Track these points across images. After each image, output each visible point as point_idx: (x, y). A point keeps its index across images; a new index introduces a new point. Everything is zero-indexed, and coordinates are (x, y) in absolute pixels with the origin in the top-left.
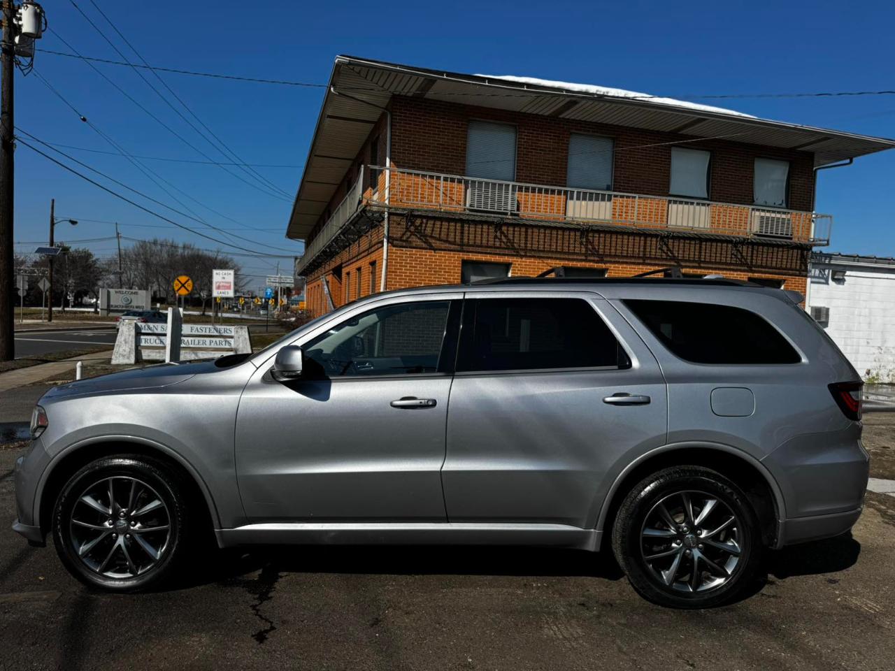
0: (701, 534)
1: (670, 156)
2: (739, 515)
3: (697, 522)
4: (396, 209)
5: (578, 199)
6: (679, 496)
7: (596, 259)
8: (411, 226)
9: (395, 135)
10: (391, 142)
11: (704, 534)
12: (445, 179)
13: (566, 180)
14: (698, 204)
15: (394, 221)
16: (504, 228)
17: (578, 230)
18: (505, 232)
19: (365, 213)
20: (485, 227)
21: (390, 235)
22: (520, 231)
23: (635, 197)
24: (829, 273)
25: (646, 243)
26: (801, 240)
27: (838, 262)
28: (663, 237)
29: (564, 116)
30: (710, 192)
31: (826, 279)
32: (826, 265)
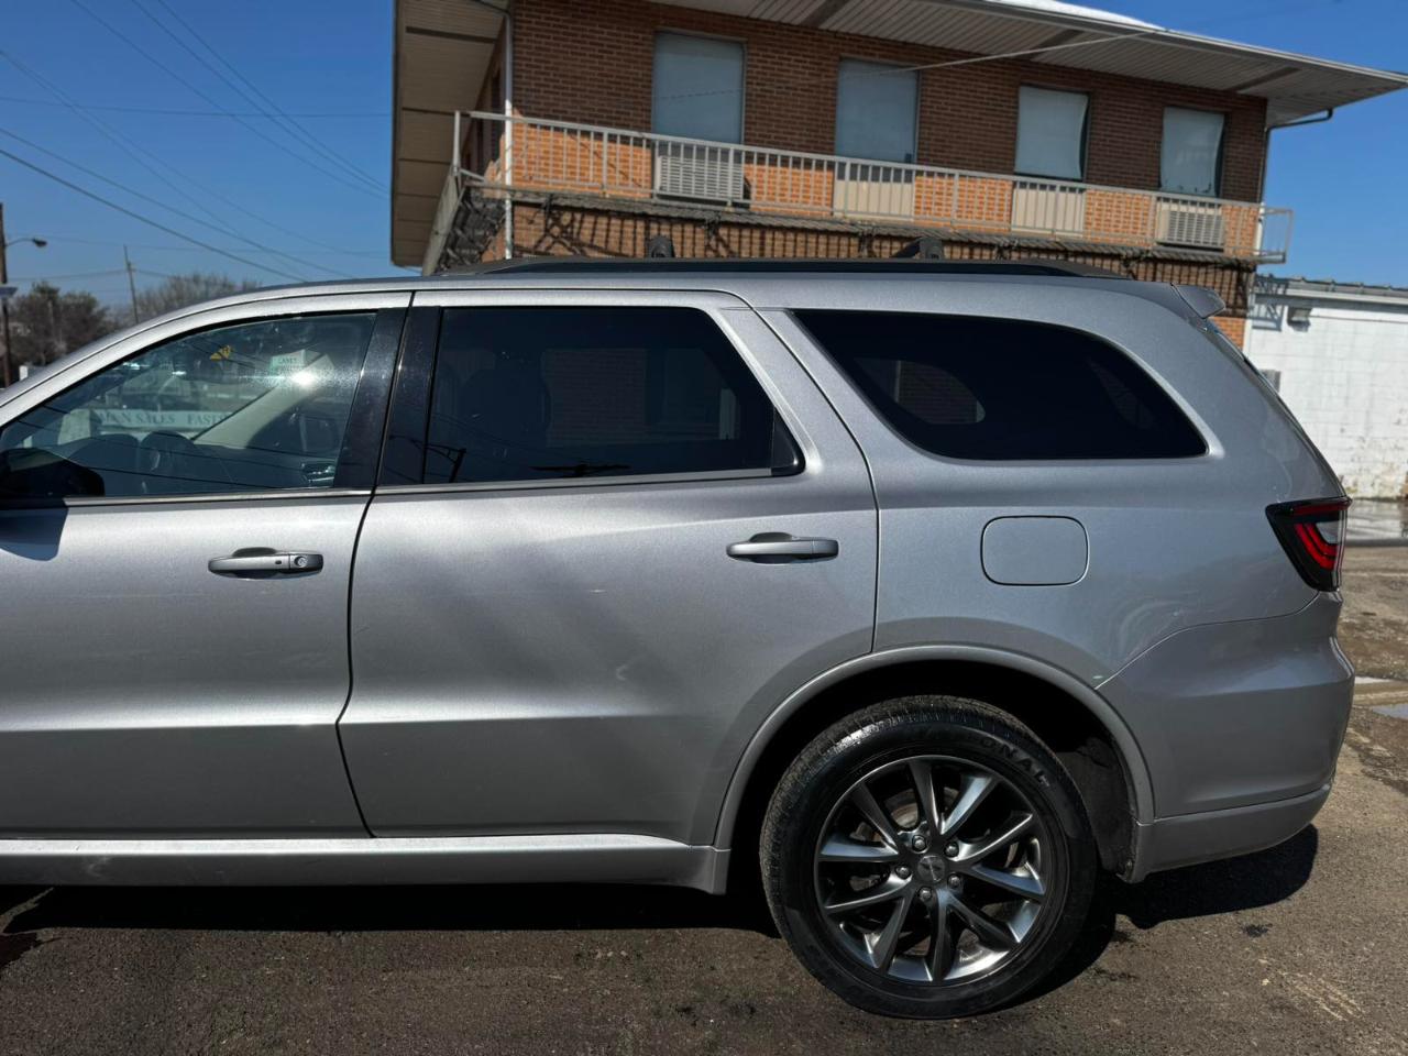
0: (956, 854)
1: (1017, 102)
2: (1045, 811)
3: (945, 827)
4: (525, 193)
5: (853, 177)
6: (906, 768)
8: (553, 225)
9: (519, 58)
10: (514, 70)
11: (965, 851)
12: (612, 138)
13: (832, 144)
14: (1063, 189)
15: (523, 217)
16: (723, 232)
17: (855, 235)
18: (725, 238)
19: (470, 203)
20: (689, 229)
21: (516, 243)
22: (751, 237)
23: (951, 176)
24: (1283, 311)
26: (1243, 253)
27: (1295, 292)
28: (1002, 249)
29: (828, 26)
30: (1086, 168)
31: (1278, 322)
32: (1279, 297)
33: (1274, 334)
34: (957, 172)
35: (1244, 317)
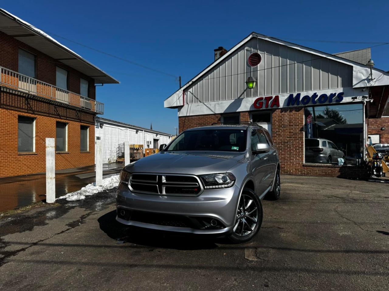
5: (23, 81)
7: (32, 112)
13: (18, 71)
24: (99, 124)
25: (49, 107)
26: (94, 111)
27: (101, 120)
28: (55, 105)
29: (17, 38)
30: (68, 88)
31: (98, 126)
32: (98, 121)
33: (98, 129)
34: (52, 85)
35: (94, 125)
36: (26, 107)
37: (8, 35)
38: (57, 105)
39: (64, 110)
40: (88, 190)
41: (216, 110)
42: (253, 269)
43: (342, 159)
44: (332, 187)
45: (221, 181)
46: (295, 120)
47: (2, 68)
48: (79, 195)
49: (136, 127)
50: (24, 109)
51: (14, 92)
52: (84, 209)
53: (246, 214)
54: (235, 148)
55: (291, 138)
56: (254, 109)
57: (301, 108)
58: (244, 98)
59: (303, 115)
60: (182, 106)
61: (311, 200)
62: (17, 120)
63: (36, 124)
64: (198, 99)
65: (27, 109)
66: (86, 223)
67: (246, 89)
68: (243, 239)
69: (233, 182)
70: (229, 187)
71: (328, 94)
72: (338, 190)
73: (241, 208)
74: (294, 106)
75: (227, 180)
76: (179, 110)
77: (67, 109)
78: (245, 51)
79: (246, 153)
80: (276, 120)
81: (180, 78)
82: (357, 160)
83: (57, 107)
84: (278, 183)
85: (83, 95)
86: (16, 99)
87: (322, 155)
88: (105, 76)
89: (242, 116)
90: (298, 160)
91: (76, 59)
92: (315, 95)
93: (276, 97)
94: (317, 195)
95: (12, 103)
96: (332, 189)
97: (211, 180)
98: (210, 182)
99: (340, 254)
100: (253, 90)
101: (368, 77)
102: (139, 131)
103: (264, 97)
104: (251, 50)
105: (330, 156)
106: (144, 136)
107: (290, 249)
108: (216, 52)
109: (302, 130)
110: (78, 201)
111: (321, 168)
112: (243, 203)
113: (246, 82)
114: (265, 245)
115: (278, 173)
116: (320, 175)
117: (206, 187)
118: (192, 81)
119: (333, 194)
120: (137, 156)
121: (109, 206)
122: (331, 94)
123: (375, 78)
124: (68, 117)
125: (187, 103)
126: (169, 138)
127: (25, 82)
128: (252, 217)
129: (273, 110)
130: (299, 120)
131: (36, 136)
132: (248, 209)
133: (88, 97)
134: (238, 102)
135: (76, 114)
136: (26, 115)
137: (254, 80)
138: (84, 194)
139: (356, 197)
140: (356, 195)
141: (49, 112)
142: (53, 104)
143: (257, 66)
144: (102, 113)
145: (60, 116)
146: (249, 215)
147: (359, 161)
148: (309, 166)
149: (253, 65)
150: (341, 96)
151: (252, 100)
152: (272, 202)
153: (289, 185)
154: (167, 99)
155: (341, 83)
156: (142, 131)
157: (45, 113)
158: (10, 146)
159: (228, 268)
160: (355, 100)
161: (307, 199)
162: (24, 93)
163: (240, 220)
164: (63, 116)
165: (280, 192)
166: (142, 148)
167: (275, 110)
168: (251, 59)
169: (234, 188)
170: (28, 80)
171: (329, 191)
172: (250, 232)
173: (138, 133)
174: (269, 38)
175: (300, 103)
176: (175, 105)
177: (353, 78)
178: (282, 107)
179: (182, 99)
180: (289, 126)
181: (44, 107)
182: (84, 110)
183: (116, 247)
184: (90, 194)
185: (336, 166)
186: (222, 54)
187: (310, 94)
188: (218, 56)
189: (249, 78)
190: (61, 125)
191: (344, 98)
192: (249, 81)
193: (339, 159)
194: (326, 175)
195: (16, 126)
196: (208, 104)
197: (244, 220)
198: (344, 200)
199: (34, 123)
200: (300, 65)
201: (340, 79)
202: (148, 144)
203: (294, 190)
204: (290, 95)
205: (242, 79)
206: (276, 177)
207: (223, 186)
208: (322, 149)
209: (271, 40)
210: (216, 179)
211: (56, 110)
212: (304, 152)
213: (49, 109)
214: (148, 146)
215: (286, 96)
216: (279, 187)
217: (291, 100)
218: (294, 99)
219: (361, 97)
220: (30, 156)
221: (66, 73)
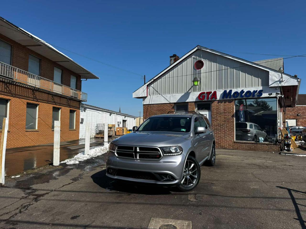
1: (54, 69)
7: (36, 100)
13: (28, 70)
14: (60, 85)
17: (31, 89)
18: (9, 86)
20: (1, 83)
22: (13, 87)
25: (48, 96)
26: (80, 99)
27: (85, 106)
28: (53, 95)
29: (28, 47)
30: (62, 83)
31: (82, 110)
32: (83, 107)
33: (82, 112)
34: (51, 81)
35: (80, 109)
36: (33, 96)
37: (22, 45)
38: (54, 95)
39: (59, 98)
40: (80, 157)
41: (171, 101)
42: (193, 205)
43: (262, 138)
44: (253, 158)
45: (174, 151)
46: (229, 109)
47: (18, 69)
48: (75, 160)
49: (110, 111)
50: (31, 98)
51: (25, 86)
52: (80, 170)
53: (190, 173)
54: (183, 130)
55: (226, 122)
56: (199, 100)
57: (233, 100)
58: (191, 92)
59: (234, 105)
60: (146, 97)
61: (237, 166)
62: (26, 106)
63: (38, 109)
64: (157, 92)
65: (33, 98)
66: (83, 178)
67: (193, 86)
68: (187, 189)
69: (181, 151)
70: (179, 155)
71: (252, 91)
72: (257, 160)
73: (187, 169)
74: (227, 99)
75: (177, 150)
76: (144, 100)
77: (60, 98)
78: (192, 58)
79: (191, 133)
80: (214, 109)
81: (145, 76)
82: (273, 139)
83: (54, 96)
84: (213, 154)
85: (72, 88)
86: (26, 91)
87: (249, 135)
88: (89, 74)
89: (189, 105)
90: (231, 138)
91: (69, 61)
92: (242, 92)
93: (214, 92)
94: (241, 163)
95: (23, 94)
96: (253, 159)
97: (168, 150)
98: (167, 151)
99: (249, 199)
100: (198, 87)
101: (280, 79)
102: (112, 114)
103: (206, 92)
104: (197, 58)
105: (255, 135)
106: (115, 117)
107: (217, 195)
108: (171, 58)
109: (233, 116)
110: (74, 165)
111: (247, 144)
112: (188, 165)
113: (193, 81)
114: (202, 193)
115: (214, 147)
116: (246, 150)
117: (164, 155)
118: (154, 79)
119: (253, 163)
120: (110, 133)
121: (97, 168)
122: (254, 91)
123: (284, 81)
124: (61, 104)
125: (150, 95)
126: (135, 119)
127: (33, 78)
128: (194, 175)
129: (213, 102)
130: (231, 109)
131: (38, 118)
132: (191, 169)
133: (76, 89)
134: (187, 95)
135: (67, 101)
136: (32, 102)
137: (199, 79)
138: (78, 160)
139: (268, 165)
140: (269, 163)
141: (48, 100)
142: (51, 94)
143: (201, 70)
144: (86, 101)
145: (56, 103)
146: (192, 173)
147: (274, 140)
148: (238, 143)
149: (198, 69)
150: (261, 92)
151: (197, 94)
152: (209, 167)
153: (223, 156)
154: (135, 91)
155: (261, 83)
156: (115, 114)
157: (45, 101)
158: (21, 125)
159: (177, 205)
160: (271, 95)
161: (234, 165)
162: (32, 86)
163: (186, 177)
164: (58, 103)
165: (216, 160)
166: (114, 127)
167: (214, 101)
168: (196, 65)
169: (182, 156)
170: (35, 77)
171: (251, 161)
172: (192, 184)
173: (111, 115)
174: (209, 50)
175: (232, 96)
176: (141, 96)
177: (269, 80)
178: (219, 99)
179: (146, 91)
180: (224, 113)
181: (45, 96)
182: (73, 98)
183: (106, 193)
184: (82, 160)
185: (258, 143)
186: (176, 60)
187: (239, 90)
188: (173, 61)
189: (195, 78)
190: (56, 110)
191: (263, 94)
192: (195, 80)
193: (260, 138)
194: (251, 149)
195: (25, 110)
196: (165, 96)
197: (188, 177)
198: (260, 167)
199: (38, 108)
200: (232, 69)
201: (260, 80)
202: (118, 124)
203: (226, 159)
204: (224, 91)
205: (190, 79)
206: (212, 150)
207: (175, 154)
208: (249, 130)
209: (211, 51)
210: (171, 150)
211: (53, 99)
212: (235, 132)
213: (48, 98)
214: (119, 125)
215: (221, 91)
216: (214, 157)
217: (225, 95)
218: (227, 93)
219: (275, 93)
220: (34, 132)
221: (61, 71)
